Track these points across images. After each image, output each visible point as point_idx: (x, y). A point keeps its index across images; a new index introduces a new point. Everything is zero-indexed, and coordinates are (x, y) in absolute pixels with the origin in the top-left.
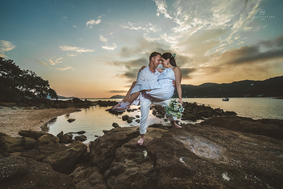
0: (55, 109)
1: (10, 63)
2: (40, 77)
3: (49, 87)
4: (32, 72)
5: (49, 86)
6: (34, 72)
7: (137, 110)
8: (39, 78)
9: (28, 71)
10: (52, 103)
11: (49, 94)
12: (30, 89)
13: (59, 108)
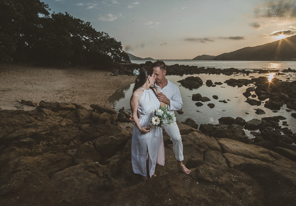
0: (127, 75)
1: (89, 25)
2: (114, 38)
3: (122, 50)
4: (106, 33)
5: (121, 48)
6: (107, 34)
7: (222, 84)
8: (112, 40)
9: (103, 32)
10: (125, 69)
11: (122, 58)
12: (107, 53)
13: (131, 75)
